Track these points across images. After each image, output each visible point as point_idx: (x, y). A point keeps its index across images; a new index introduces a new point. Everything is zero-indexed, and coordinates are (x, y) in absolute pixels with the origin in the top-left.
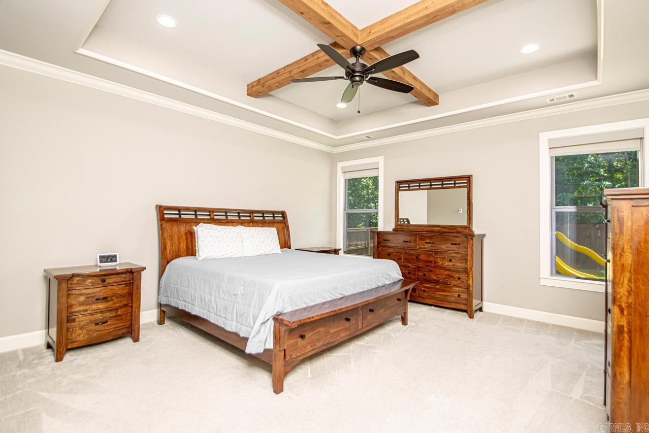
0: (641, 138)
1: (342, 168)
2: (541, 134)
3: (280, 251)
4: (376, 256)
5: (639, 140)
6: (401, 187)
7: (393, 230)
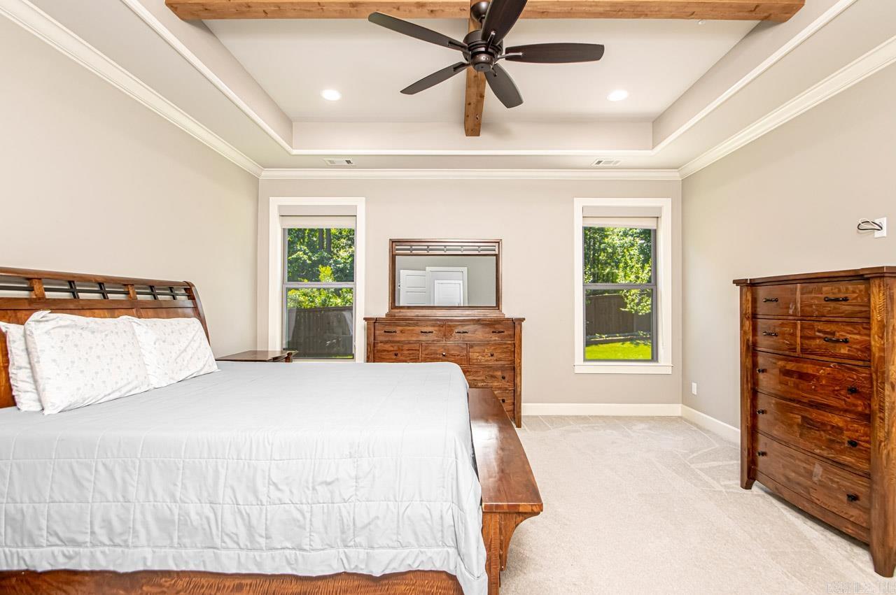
0: (658, 217)
1: (280, 207)
2: (575, 199)
3: (216, 367)
4: (371, 357)
5: (656, 219)
6: (397, 250)
7: (387, 315)
